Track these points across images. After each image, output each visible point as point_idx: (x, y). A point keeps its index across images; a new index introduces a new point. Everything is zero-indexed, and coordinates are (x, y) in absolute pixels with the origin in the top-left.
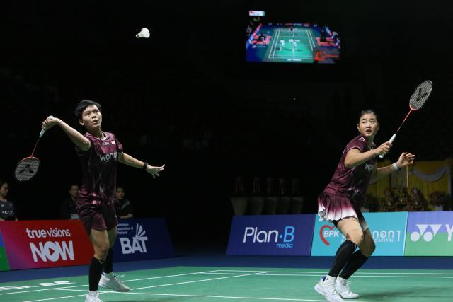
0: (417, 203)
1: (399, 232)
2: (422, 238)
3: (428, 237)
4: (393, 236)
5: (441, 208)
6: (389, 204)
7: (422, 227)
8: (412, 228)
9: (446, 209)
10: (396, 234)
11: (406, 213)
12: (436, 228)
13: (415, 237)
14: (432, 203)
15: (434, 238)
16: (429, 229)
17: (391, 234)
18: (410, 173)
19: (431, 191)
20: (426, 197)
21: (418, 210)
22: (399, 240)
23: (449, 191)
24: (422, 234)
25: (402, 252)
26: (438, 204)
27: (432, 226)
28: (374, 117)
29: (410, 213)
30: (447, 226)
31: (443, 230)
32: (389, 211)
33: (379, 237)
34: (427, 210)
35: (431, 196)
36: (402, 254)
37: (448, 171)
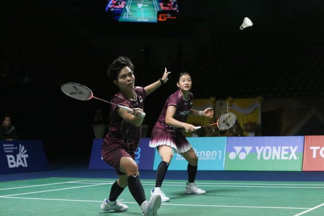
0: (235, 130)
1: (220, 152)
2: (237, 157)
3: (243, 156)
4: (216, 155)
5: (254, 134)
6: (214, 131)
7: (238, 149)
8: (230, 149)
9: (256, 135)
10: (218, 154)
11: (225, 138)
12: (248, 149)
13: (232, 156)
14: (246, 130)
15: (247, 157)
16: (243, 150)
17: (214, 153)
18: (230, 108)
19: (245, 122)
20: (242, 126)
21: (236, 135)
22: (220, 159)
23: (259, 122)
24: (238, 153)
25: (223, 167)
26: (251, 131)
28: (189, 77)
29: (229, 138)
30: (257, 148)
31: (254, 151)
32: (214, 136)
33: (205, 155)
34: (242, 135)
35: (246, 125)
36: (223, 170)
37: (259, 106)
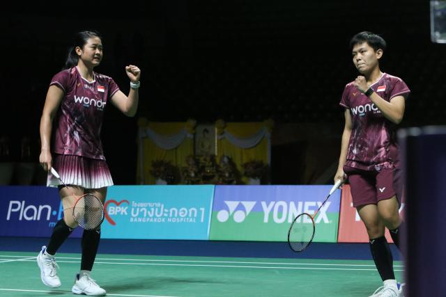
0: (227, 175)
1: (203, 209)
2: (231, 218)
3: (240, 217)
4: (195, 215)
5: (258, 181)
6: (193, 175)
7: (232, 205)
8: (219, 205)
9: (263, 182)
10: (199, 212)
11: (211, 187)
12: (249, 206)
13: (222, 216)
14: (246, 174)
15: (247, 218)
16: (241, 207)
17: (193, 212)
18: (220, 137)
19: (245, 160)
20: (239, 168)
21: (230, 183)
22: (202, 220)
23: (268, 160)
24: (231, 212)
25: (207, 235)
26: (254, 176)
27: (244, 203)
29: (217, 186)
30: (264, 204)
31: (257, 209)
32: (193, 183)
33: (178, 216)
34: (240, 183)
35: (245, 166)
36: (206, 238)
37: (268, 135)
